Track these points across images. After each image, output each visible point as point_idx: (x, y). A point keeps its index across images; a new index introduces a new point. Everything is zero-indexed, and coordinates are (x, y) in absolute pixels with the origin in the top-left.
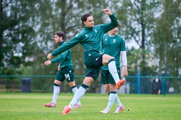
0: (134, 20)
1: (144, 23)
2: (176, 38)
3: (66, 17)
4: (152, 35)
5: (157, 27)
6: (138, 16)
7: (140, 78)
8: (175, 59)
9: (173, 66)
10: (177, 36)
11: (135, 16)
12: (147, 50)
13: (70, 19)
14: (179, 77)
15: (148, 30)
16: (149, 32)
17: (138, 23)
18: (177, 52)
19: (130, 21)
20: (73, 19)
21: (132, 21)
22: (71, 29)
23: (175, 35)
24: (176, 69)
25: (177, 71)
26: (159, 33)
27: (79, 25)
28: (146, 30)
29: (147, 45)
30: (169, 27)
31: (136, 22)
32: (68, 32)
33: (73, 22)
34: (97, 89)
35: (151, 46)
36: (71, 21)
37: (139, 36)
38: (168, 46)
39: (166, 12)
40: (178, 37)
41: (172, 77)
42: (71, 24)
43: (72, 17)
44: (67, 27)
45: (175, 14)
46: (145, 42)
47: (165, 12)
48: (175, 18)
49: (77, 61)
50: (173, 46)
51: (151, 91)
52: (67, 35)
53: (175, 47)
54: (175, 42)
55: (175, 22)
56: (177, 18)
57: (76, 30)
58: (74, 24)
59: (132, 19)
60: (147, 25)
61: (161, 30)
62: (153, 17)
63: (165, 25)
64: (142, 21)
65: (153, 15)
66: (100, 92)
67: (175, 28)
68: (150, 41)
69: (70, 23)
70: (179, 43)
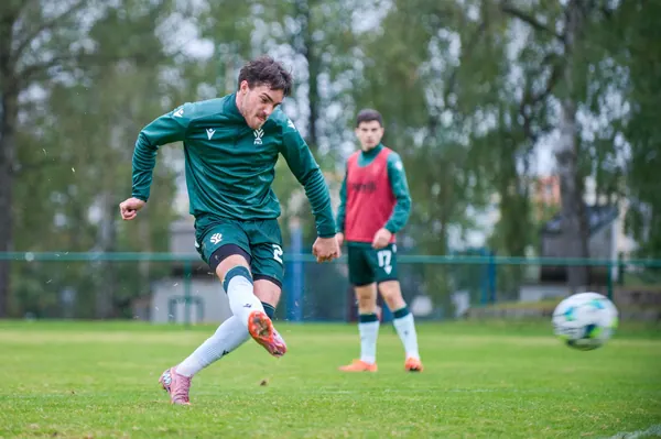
0: (279, 41)
1: (317, 51)
2: (437, 108)
3: (17, 27)
4: (349, 99)
5: (366, 69)
6: (293, 26)
7: (304, 263)
8: (436, 190)
9: (426, 216)
10: (440, 102)
11: (283, 26)
12: (329, 154)
13: (34, 35)
14: (450, 258)
15: (333, 79)
16: (338, 87)
17: (293, 52)
18: (444, 165)
19: (263, 42)
20: (46, 36)
21: (270, 43)
22: (36, 73)
23: (435, 96)
24: (437, 226)
25: (443, 236)
26: (375, 89)
27: (67, 58)
28: (323, 79)
29: (328, 134)
30: (414, 66)
31: (285, 49)
32: (26, 87)
33: (43, 46)
34: (138, 306)
35: (343, 140)
36: (35, 43)
37: (295, 100)
38: (410, 142)
39: (402, 10)
40: (447, 106)
41: (424, 258)
42: (35, 55)
43: (42, 28)
44: (19, 67)
45: (435, 18)
46: (321, 124)
47: (396, 9)
48: (436, 34)
49: (58, 197)
50: (426, 139)
51: (345, 311)
52: (22, 98)
53: (433, 143)
54: (433, 123)
55: (434, 48)
56: (444, 33)
57: (55, 80)
58: (47, 57)
59: (271, 35)
60: (327, 58)
61: (381, 80)
62: (350, 30)
63: (398, 58)
64: (309, 44)
65: (351, 20)
66: (147, 315)
67: (433, 72)
68: (338, 118)
69: (31, 50)
70: (449, 129)
